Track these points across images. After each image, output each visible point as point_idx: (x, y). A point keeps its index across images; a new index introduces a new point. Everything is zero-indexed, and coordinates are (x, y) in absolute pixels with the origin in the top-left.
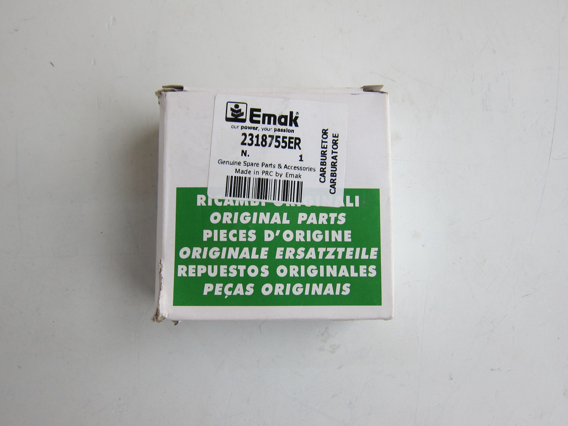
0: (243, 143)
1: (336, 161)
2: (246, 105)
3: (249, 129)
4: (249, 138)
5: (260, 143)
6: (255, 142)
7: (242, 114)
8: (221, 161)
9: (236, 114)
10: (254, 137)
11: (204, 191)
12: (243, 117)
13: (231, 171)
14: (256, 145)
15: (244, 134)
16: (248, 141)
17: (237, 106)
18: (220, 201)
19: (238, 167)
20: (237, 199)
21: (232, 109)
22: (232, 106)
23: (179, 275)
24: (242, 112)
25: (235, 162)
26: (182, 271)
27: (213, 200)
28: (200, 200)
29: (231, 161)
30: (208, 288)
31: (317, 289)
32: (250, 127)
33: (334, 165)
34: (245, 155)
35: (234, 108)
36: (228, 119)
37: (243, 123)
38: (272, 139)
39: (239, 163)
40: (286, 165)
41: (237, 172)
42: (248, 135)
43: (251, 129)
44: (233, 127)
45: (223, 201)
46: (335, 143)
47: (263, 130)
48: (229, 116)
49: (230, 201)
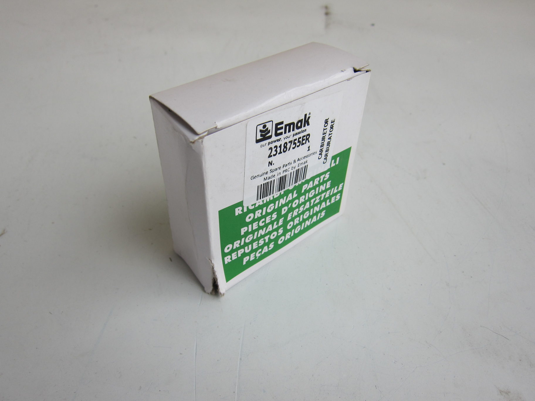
0: (270, 156)
1: (330, 140)
2: (271, 122)
3: (274, 142)
4: (274, 150)
5: (282, 151)
6: (279, 152)
7: (269, 132)
8: (253, 177)
9: (264, 134)
10: (278, 147)
11: (240, 204)
12: (270, 134)
13: (260, 181)
14: (279, 154)
15: (271, 149)
16: (274, 152)
17: (265, 126)
18: (252, 205)
19: (265, 176)
20: (265, 199)
21: (261, 131)
22: (261, 128)
23: (226, 263)
24: (269, 130)
25: (264, 173)
26: (228, 260)
27: (248, 207)
28: (238, 211)
29: (260, 173)
30: (246, 260)
31: (308, 223)
32: (275, 141)
33: (329, 144)
34: (271, 165)
35: (263, 129)
36: (258, 141)
37: (270, 139)
38: (291, 144)
39: (266, 173)
40: (299, 159)
41: (265, 180)
42: (273, 148)
43: (276, 142)
44: (262, 146)
45: (255, 204)
46: (332, 127)
47: (284, 139)
48: (259, 137)
49: (260, 202)
